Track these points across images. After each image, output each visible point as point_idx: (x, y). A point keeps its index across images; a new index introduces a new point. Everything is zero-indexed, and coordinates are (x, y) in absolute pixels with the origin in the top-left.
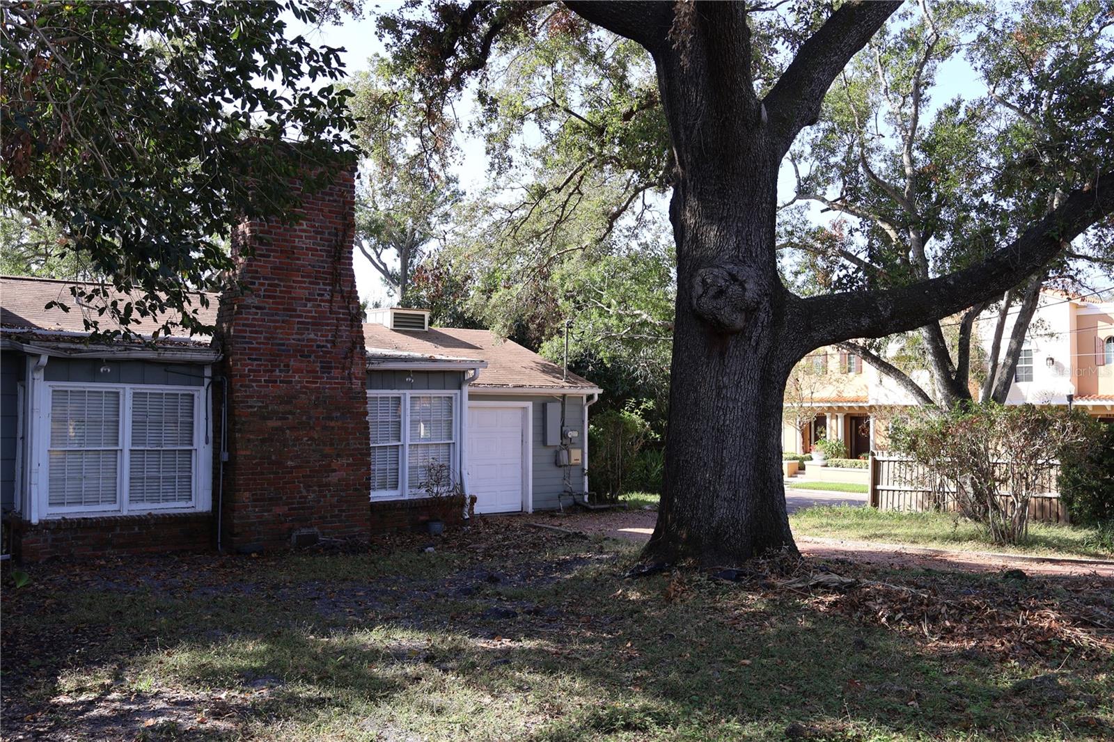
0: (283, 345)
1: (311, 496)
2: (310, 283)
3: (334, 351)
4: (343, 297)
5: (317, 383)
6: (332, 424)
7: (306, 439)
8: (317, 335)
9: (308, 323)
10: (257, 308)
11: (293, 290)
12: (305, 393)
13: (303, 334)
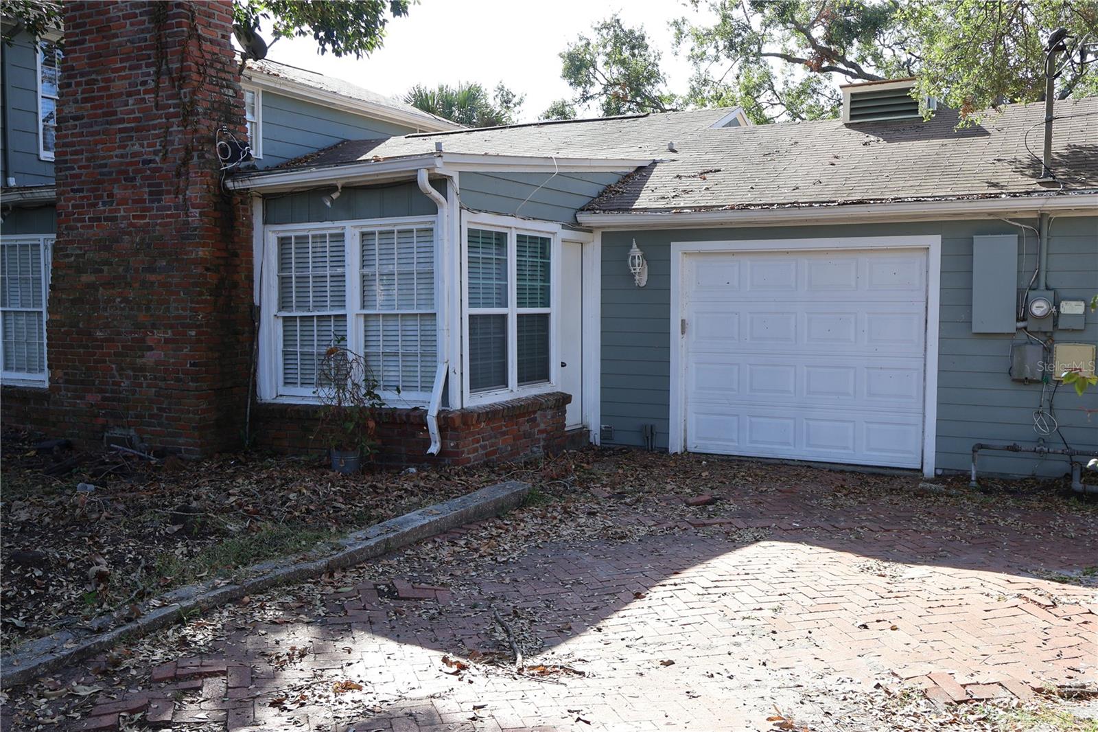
0: (105, 166)
1: (125, 383)
2: (131, 68)
3: (164, 166)
4: (172, 80)
5: (144, 217)
6: (152, 277)
7: (119, 300)
8: (142, 146)
9: (131, 129)
10: (76, 118)
11: (112, 84)
12: (129, 233)
13: (125, 147)
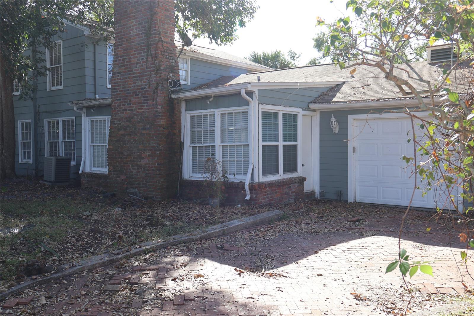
0: (128, 90)
1: (134, 172)
2: (138, 54)
3: (149, 90)
4: (152, 58)
5: (142, 109)
6: (144, 132)
7: (132, 140)
8: (141, 82)
9: (138, 76)
10: (119, 73)
11: (131, 60)
12: (137, 115)
13: (135, 83)
